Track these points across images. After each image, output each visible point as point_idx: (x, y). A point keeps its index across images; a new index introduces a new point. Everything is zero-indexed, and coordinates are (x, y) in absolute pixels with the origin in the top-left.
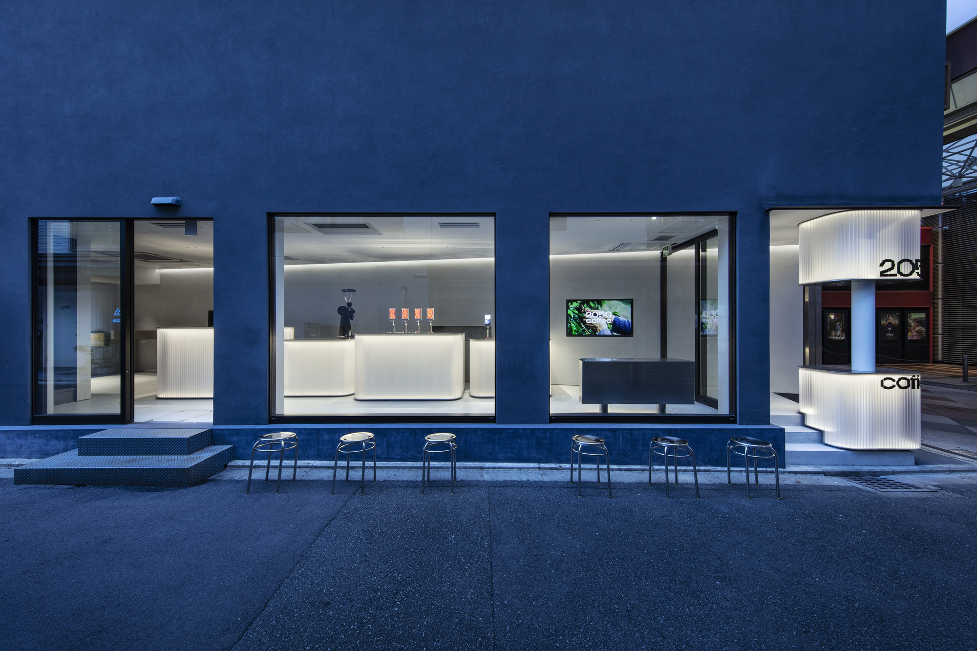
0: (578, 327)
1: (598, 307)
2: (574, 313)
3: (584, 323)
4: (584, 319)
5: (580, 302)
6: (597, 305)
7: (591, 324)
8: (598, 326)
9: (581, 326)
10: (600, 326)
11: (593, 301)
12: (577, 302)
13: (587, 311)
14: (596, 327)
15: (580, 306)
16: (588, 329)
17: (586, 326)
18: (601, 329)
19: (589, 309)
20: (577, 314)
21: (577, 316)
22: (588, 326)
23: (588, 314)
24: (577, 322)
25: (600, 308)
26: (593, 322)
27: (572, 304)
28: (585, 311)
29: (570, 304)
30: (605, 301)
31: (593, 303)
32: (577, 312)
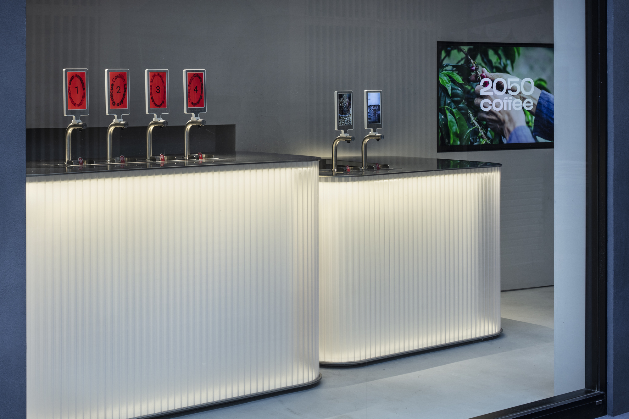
0: (464, 122)
1: (505, 66)
2: (453, 81)
3: (477, 110)
4: (477, 101)
5: (466, 48)
6: (503, 60)
7: (491, 112)
8: (506, 118)
9: (469, 119)
10: (511, 120)
11: (495, 46)
12: (460, 50)
13: (483, 77)
14: (501, 122)
15: (468, 62)
16: (485, 128)
17: (480, 121)
18: (511, 129)
19: (486, 72)
20: (461, 85)
21: (459, 91)
22: (484, 119)
23: (486, 84)
24: (460, 109)
25: (509, 69)
26: (495, 109)
27: (448, 54)
28: (477, 76)
29: (443, 54)
30: (521, 49)
31: (496, 53)
32: (459, 79)
